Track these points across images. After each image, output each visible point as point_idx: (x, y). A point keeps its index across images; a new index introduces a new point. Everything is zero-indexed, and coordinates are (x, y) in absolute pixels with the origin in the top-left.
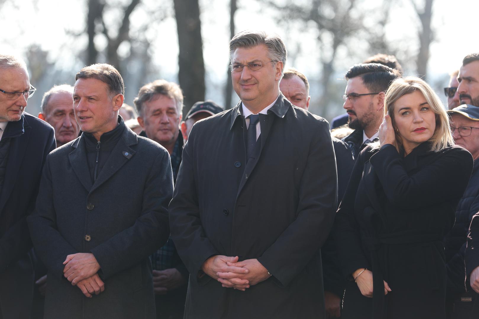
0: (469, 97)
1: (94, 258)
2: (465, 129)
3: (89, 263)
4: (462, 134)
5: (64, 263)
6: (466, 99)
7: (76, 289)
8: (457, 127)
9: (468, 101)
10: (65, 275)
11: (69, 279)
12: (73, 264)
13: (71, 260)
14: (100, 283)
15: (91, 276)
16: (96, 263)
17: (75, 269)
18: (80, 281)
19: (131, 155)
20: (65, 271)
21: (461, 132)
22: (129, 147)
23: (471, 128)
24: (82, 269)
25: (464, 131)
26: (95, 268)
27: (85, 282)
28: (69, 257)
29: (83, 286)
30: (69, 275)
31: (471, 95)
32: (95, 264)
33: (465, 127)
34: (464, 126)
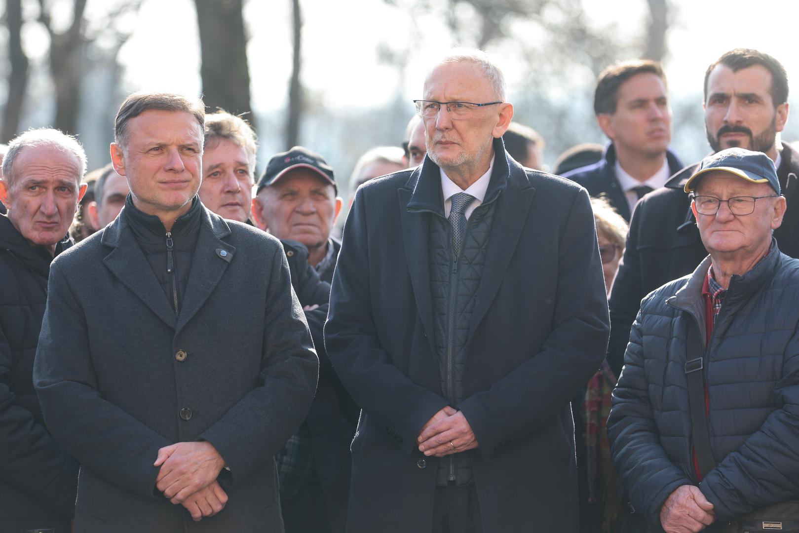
0: (748, 132)
1: (212, 450)
2: (740, 201)
3: (206, 461)
4: (736, 211)
5: (157, 463)
6: (742, 135)
7: (181, 510)
8: (724, 198)
9: (744, 139)
10: (160, 486)
11: (168, 492)
12: (177, 464)
13: (169, 457)
14: (223, 498)
15: (209, 485)
16: (217, 459)
17: (182, 473)
18: (191, 495)
19: (231, 256)
20: (159, 477)
21: (732, 208)
22: (221, 239)
23: (755, 199)
24: (195, 471)
25: (738, 205)
26: (217, 467)
27: (199, 497)
28: (164, 451)
29: (195, 503)
30: (167, 484)
31: (751, 128)
32: (215, 461)
33: (741, 198)
34: (738, 195)
